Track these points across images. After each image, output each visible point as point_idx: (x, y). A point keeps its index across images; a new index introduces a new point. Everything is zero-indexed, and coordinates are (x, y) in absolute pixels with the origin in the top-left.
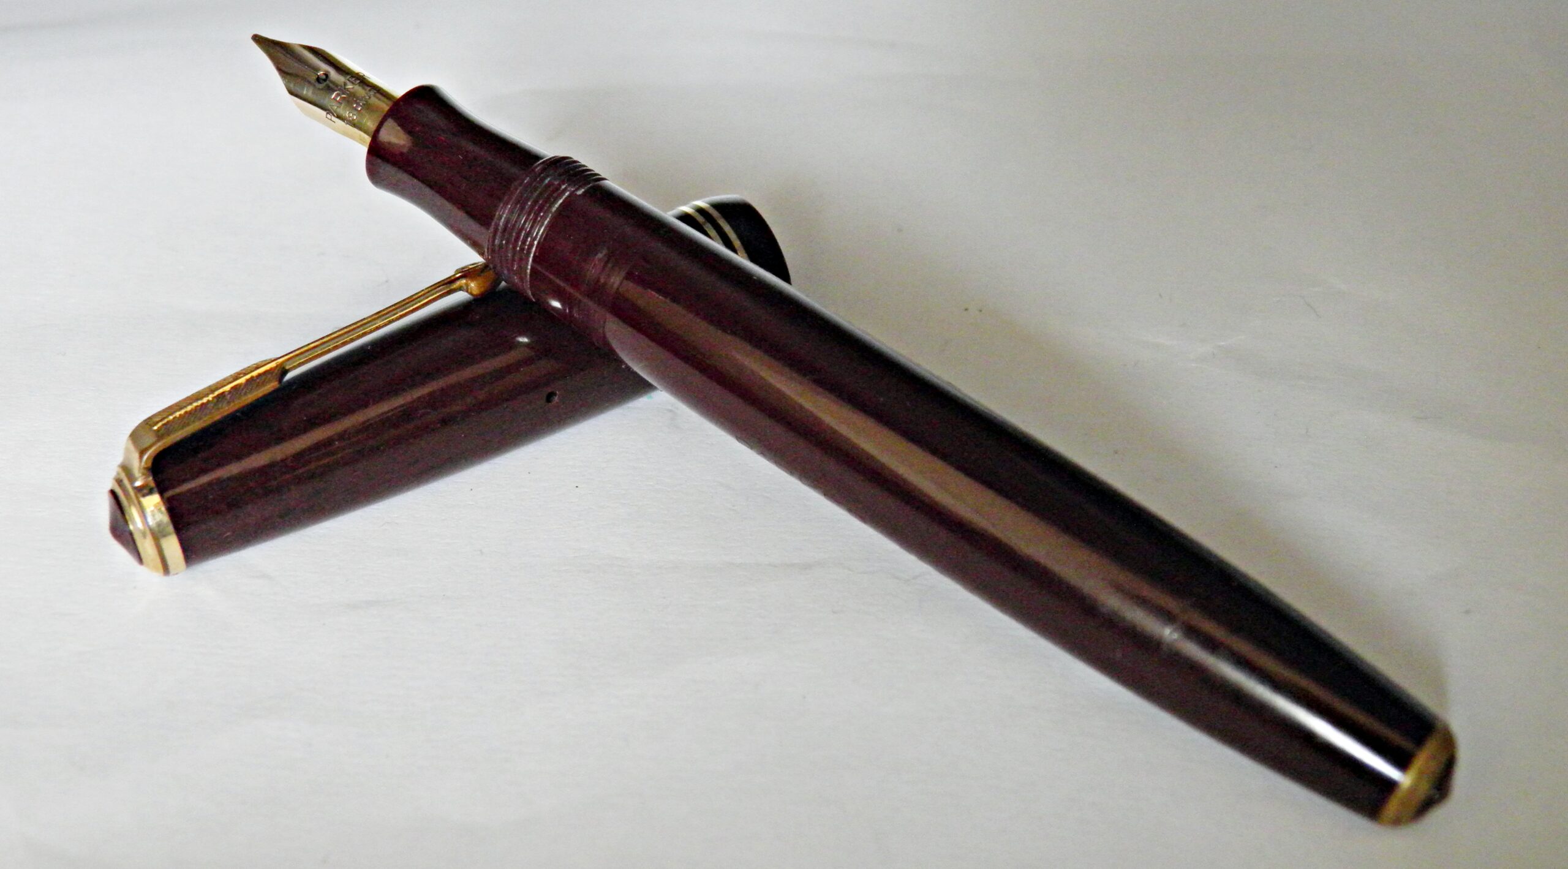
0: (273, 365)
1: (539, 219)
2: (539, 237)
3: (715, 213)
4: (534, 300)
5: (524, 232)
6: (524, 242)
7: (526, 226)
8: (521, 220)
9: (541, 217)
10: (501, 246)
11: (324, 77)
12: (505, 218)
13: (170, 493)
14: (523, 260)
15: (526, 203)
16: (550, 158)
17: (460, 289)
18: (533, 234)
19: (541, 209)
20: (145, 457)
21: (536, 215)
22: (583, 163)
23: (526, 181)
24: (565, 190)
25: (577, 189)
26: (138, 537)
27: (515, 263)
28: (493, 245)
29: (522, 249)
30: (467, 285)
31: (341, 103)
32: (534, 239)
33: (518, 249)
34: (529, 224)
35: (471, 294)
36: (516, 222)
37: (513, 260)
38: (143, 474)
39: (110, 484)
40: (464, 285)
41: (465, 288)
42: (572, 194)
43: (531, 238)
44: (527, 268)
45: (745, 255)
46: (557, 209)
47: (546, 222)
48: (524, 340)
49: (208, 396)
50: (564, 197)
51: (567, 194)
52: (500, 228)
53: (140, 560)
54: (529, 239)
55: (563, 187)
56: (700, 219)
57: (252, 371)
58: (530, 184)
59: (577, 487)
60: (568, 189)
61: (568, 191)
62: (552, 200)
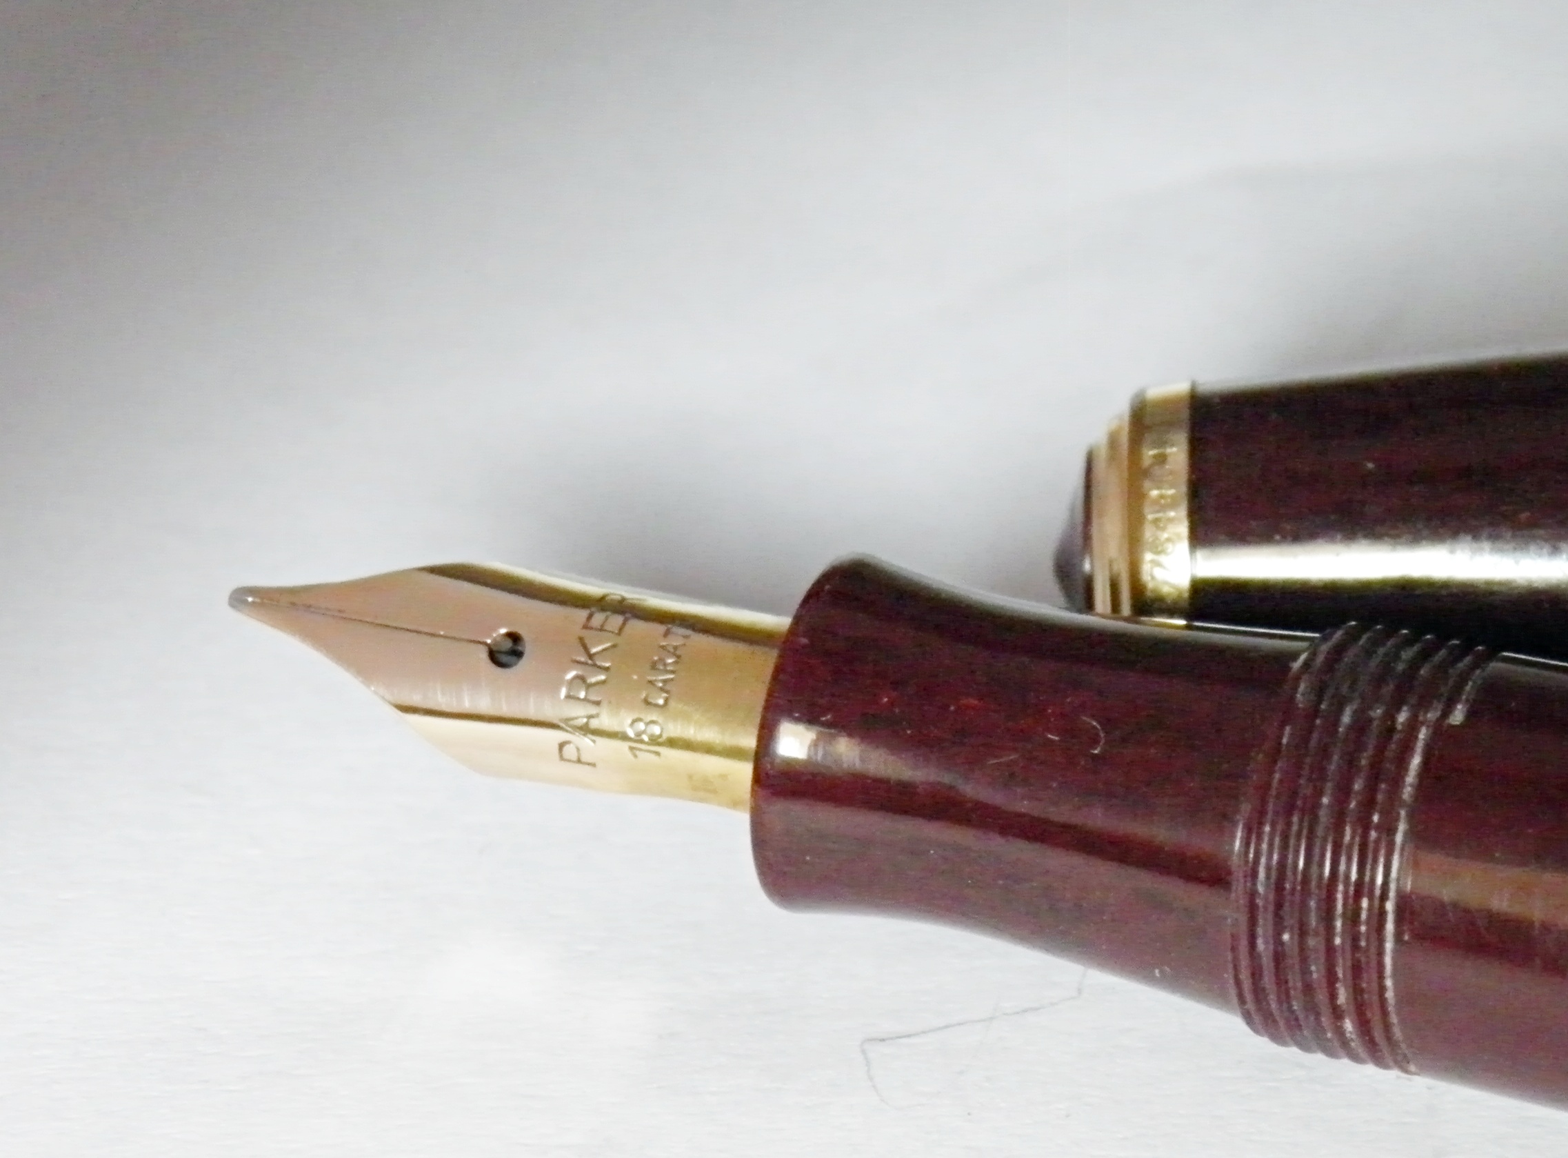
1: (1374, 832)
2: (1393, 889)
5: (1341, 890)
6: (1353, 918)
7: (1342, 867)
8: (1322, 859)
9: (1378, 828)
10: (1278, 954)
11: (508, 644)
12: (1268, 869)
15: (1318, 806)
18: (1373, 882)
19: (1369, 804)
21: (1366, 825)
23: (1285, 741)
24: (1413, 727)
25: (1446, 713)
32: (1384, 897)
33: (1338, 941)
34: (1350, 860)
42: (1440, 732)
43: (1371, 898)
46: (1416, 788)
50: (1420, 746)
51: (1423, 734)
52: (1260, 902)
54: (1365, 903)
55: (1402, 717)
58: (1302, 740)
60: (1421, 718)
61: (1422, 723)
62: (1389, 766)
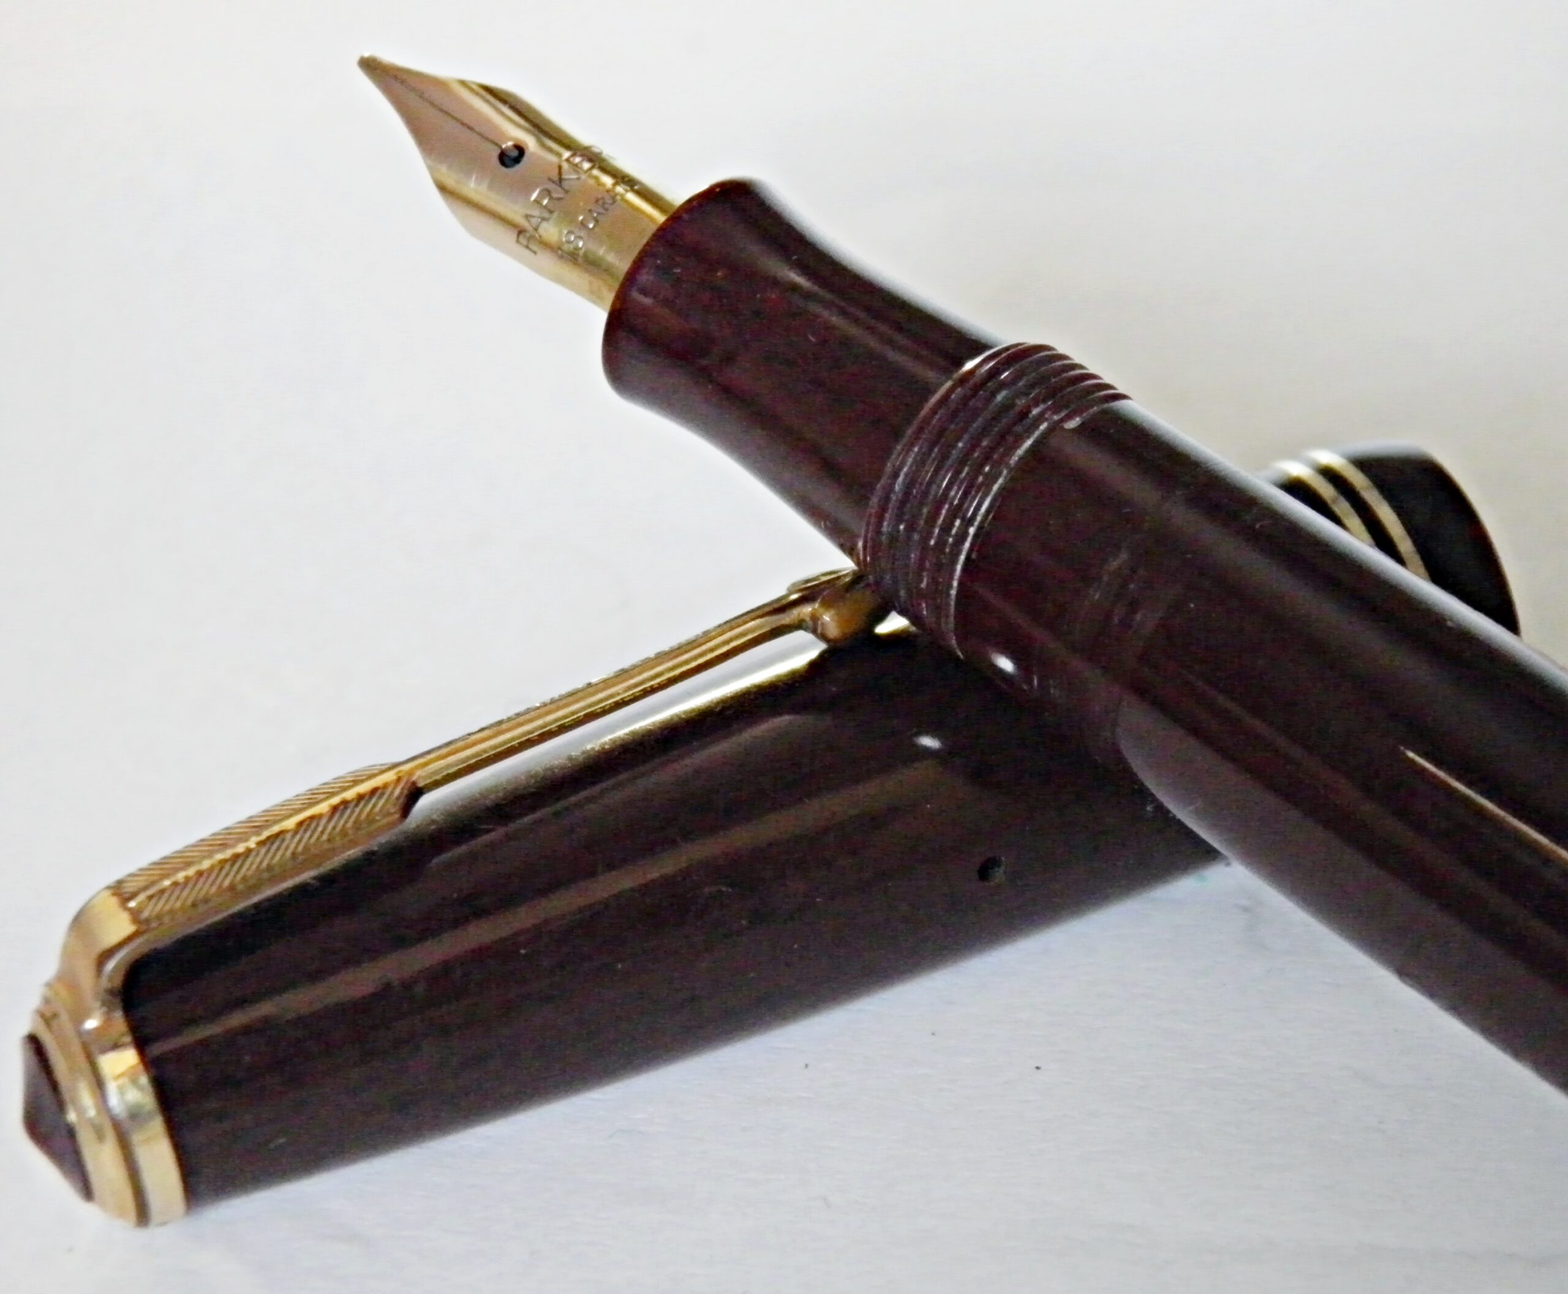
0: (390, 776)
1: (981, 479)
2: (979, 518)
3: (1358, 479)
4: (962, 657)
5: (947, 506)
6: (947, 528)
7: (952, 493)
8: (942, 481)
9: (986, 475)
10: (894, 538)
11: (515, 153)
12: (906, 475)
13: (157, 1049)
14: (944, 568)
15: (954, 446)
16: (1007, 349)
17: (799, 626)
18: (968, 510)
19: (987, 458)
20: (111, 965)
21: (978, 469)
22: (1077, 359)
24: (1040, 418)
25: (1069, 417)
26: (86, 1140)
27: (925, 574)
28: (878, 532)
29: (941, 543)
30: (815, 618)
31: (551, 212)
32: (970, 522)
33: (932, 542)
34: (959, 489)
35: (823, 637)
36: (930, 484)
37: (921, 567)
38: (104, 1003)
39: (25, 1024)
40: (808, 619)
41: (810, 623)
42: (1054, 428)
43: (963, 519)
44: (950, 586)
45: (1422, 570)
46: (1021, 458)
47: (996, 487)
48: (929, 742)
49: (246, 840)
50: (1037, 434)
51: (1043, 427)
52: (893, 497)
53: (87, 1191)
54: (958, 523)
55: (1037, 411)
56: (1326, 490)
57: (344, 789)
59: (1038, 1068)
60: (1046, 416)
61: (1046, 420)
62: (1010, 439)
